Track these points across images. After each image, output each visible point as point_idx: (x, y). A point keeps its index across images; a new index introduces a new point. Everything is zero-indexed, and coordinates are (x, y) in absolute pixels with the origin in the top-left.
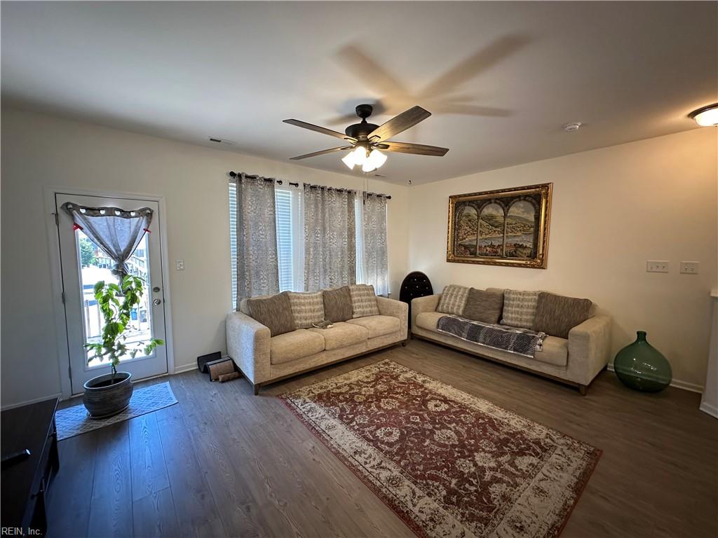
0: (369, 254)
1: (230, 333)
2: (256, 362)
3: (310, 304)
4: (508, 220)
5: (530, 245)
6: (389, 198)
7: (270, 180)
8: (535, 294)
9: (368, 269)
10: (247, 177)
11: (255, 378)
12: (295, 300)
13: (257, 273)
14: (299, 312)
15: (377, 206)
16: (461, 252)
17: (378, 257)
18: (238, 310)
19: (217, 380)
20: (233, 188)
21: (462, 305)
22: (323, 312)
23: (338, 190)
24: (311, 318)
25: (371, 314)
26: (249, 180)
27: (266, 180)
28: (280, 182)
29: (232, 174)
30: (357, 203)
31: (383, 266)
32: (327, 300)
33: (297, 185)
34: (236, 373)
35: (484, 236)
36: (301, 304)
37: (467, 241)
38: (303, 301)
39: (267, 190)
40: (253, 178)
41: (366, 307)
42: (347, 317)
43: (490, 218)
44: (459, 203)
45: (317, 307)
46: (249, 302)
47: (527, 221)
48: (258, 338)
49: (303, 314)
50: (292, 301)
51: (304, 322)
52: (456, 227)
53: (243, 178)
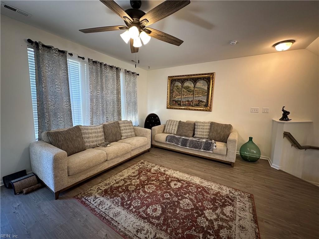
0: (128, 104)
1: (33, 157)
2: (55, 177)
3: (95, 132)
4: (196, 89)
5: (205, 101)
6: (138, 75)
7: (63, 52)
8: (209, 123)
9: (128, 112)
10: (43, 46)
11: (55, 188)
12: (85, 131)
13: (55, 114)
14: (88, 138)
15: (132, 78)
16: (173, 104)
17: (133, 106)
18: (40, 139)
19: (21, 192)
20: (31, 52)
21: (176, 129)
22: (103, 137)
23: (111, 67)
24: (96, 141)
25: (131, 136)
26: (45, 49)
27: (60, 51)
28: (71, 54)
29: (29, 41)
30: (122, 75)
31: (135, 110)
32: (106, 130)
33: (83, 58)
34: (40, 185)
35: (184, 96)
36: (89, 133)
37: (176, 99)
38: (90, 131)
39: (61, 59)
40: (49, 48)
41: (129, 133)
42: (118, 139)
43: (187, 88)
44: (173, 80)
45: (100, 134)
46: (49, 134)
47: (204, 89)
48: (56, 161)
49: (91, 139)
50: (83, 131)
51: (92, 144)
52: (171, 92)
53: (40, 47)
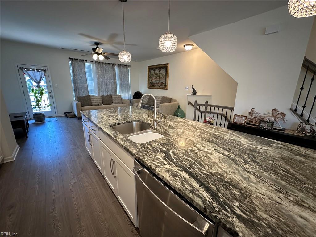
3: (97, 98)
4: (160, 75)
5: (164, 82)
6: (130, 66)
7: (83, 60)
8: (162, 97)
9: (122, 90)
10: (75, 59)
12: (92, 97)
14: (93, 101)
15: (125, 69)
19: (69, 117)
20: (70, 63)
22: (101, 101)
23: (109, 64)
24: (97, 102)
25: (119, 103)
26: (76, 60)
27: (81, 60)
28: (87, 61)
29: (69, 58)
30: (116, 68)
32: (103, 98)
33: (93, 62)
35: (155, 80)
37: (152, 82)
38: (94, 98)
39: (82, 63)
40: (77, 59)
41: (117, 101)
42: (110, 104)
43: (157, 74)
44: (151, 68)
46: (78, 98)
47: (164, 75)
48: (77, 105)
49: (95, 101)
50: (91, 97)
51: (95, 103)
52: (150, 77)
53: (73, 59)
